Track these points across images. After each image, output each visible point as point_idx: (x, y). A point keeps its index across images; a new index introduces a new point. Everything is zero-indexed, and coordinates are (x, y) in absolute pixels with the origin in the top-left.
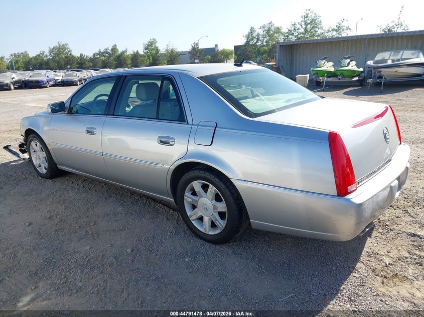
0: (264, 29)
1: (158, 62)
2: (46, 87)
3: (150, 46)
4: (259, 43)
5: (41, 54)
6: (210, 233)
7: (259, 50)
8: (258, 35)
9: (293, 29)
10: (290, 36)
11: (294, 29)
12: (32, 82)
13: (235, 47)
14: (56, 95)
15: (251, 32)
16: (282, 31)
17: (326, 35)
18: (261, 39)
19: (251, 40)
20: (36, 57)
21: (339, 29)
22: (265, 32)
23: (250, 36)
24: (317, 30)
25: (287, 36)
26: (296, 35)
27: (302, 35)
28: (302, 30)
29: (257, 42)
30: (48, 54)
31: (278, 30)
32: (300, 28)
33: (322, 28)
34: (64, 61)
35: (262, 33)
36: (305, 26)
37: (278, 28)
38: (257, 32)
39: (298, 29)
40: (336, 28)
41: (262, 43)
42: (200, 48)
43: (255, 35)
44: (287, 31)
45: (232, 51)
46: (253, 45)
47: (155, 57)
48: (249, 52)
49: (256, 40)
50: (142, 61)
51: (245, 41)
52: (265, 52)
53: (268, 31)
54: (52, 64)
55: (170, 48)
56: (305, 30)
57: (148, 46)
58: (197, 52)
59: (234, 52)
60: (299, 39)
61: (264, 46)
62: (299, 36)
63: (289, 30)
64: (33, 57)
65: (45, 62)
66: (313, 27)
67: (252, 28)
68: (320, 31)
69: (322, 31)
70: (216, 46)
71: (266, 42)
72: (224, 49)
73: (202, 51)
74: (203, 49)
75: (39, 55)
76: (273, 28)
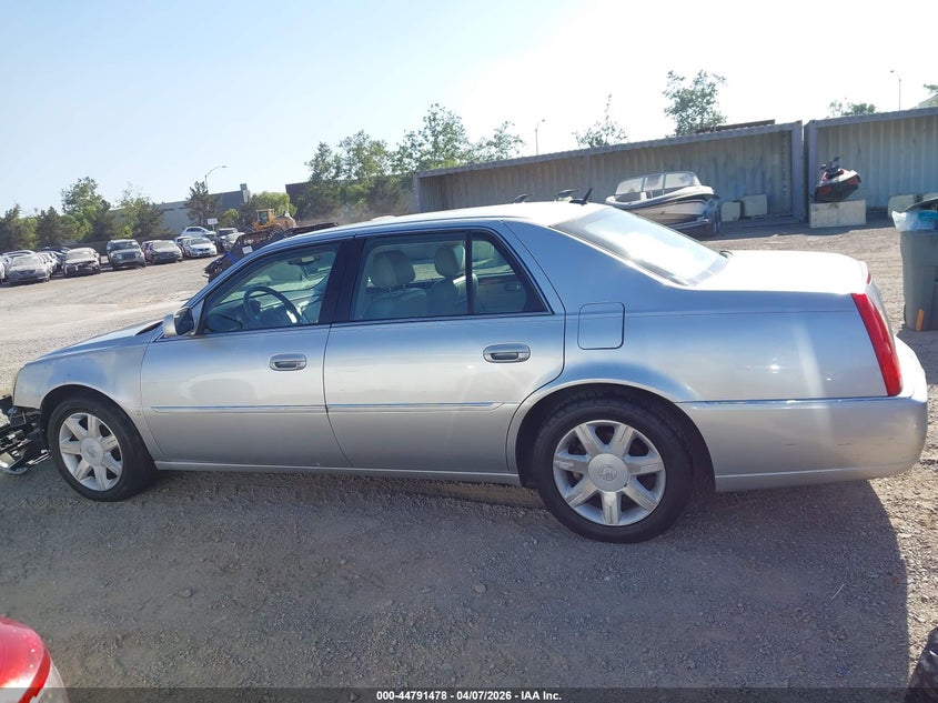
0: (347, 148)
1: (109, 232)
3: (80, 194)
4: (342, 177)
6: (622, 523)
7: (343, 192)
8: (337, 160)
9: (409, 145)
10: (406, 160)
11: (413, 145)
13: (289, 187)
15: (322, 155)
16: (386, 149)
17: (476, 154)
18: (344, 167)
19: (322, 172)
21: (499, 142)
22: (351, 153)
23: (320, 163)
24: (457, 144)
25: (400, 160)
26: (418, 156)
27: (428, 156)
28: (428, 147)
29: (337, 175)
31: (378, 148)
32: (424, 142)
33: (466, 141)
35: (344, 155)
36: (432, 139)
37: (378, 144)
38: (334, 154)
39: (420, 145)
40: (494, 140)
41: (349, 177)
42: (210, 193)
43: (330, 159)
44: (397, 149)
45: (284, 197)
46: (328, 182)
47: (99, 219)
48: (327, 195)
49: (334, 171)
50: (65, 231)
51: (311, 173)
52: (359, 195)
53: (358, 150)
55: (134, 196)
56: (434, 146)
57: (74, 195)
58: (205, 202)
59: (288, 198)
60: (424, 164)
61: (353, 182)
62: (424, 158)
63: (403, 148)
66: (450, 140)
67: (322, 146)
68: (463, 148)
69: (469, 147)
70: (244, 186)
71: (356, 174)
72: (264, 193)
73: (217, 200)
74: (218, 196)
76: (366, 145)
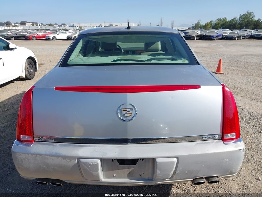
2: (214, 40)
5: (234, 19)
12: (207, 36)
14: (213, 45)
20: (230, 21)
30: (238, 19)
34: (245, 23)
54: (237, 26)
64: (229, 21)
65: (233, 24)
75: (232, 20)
